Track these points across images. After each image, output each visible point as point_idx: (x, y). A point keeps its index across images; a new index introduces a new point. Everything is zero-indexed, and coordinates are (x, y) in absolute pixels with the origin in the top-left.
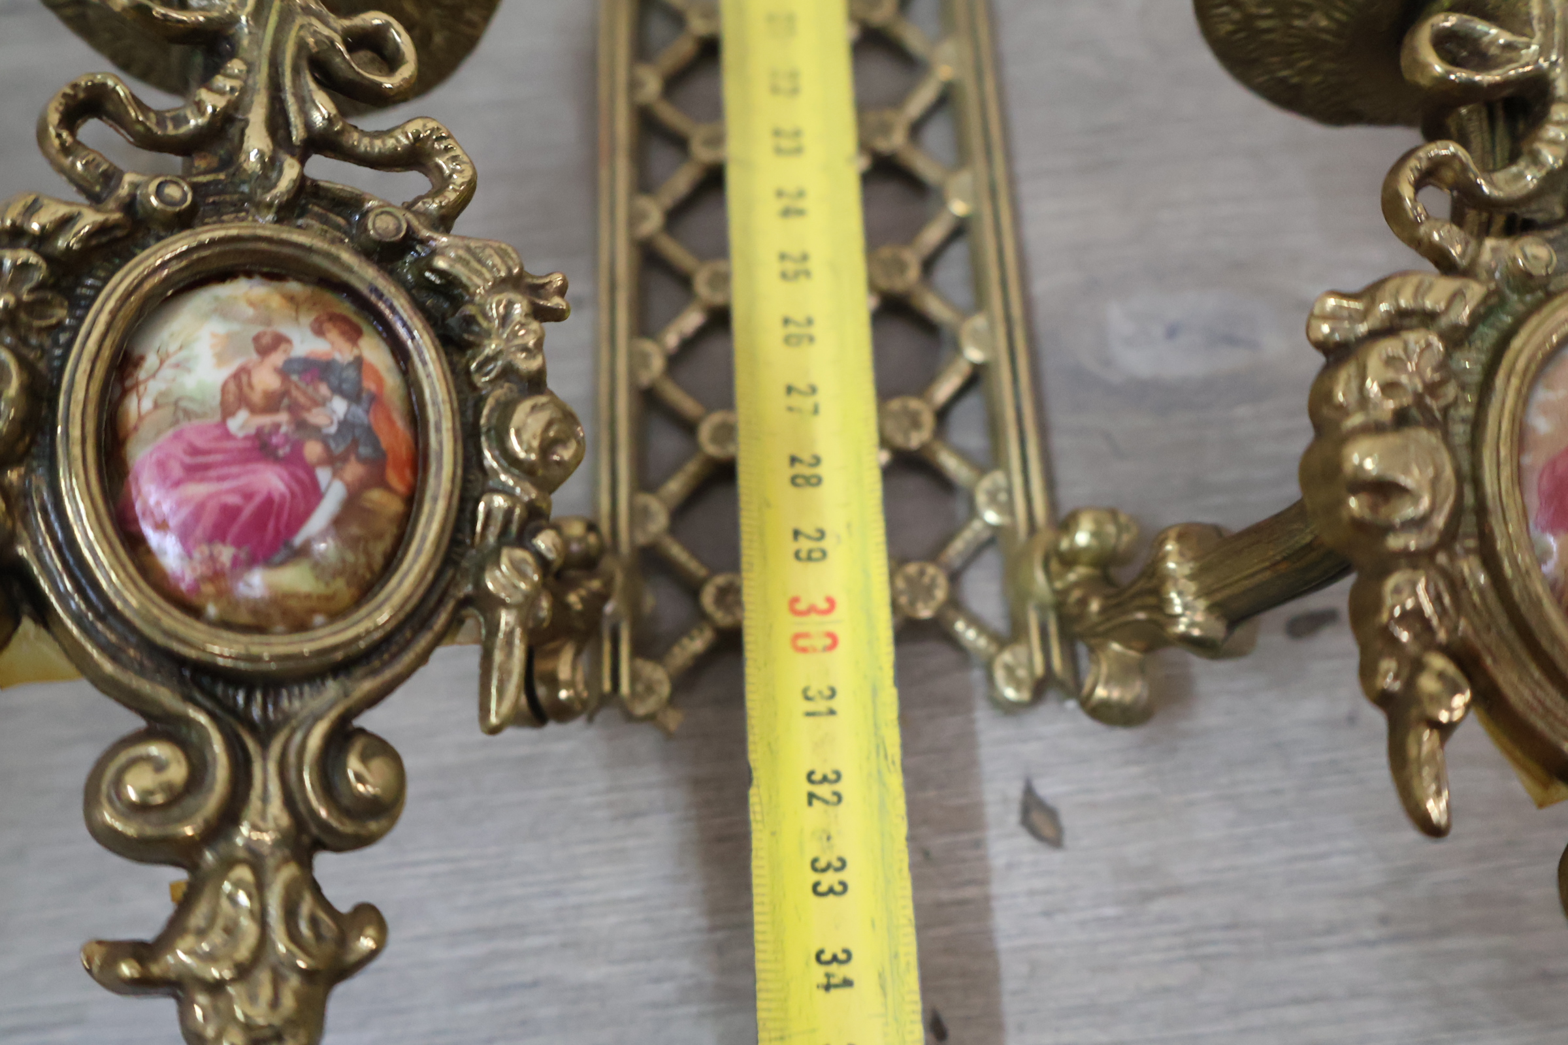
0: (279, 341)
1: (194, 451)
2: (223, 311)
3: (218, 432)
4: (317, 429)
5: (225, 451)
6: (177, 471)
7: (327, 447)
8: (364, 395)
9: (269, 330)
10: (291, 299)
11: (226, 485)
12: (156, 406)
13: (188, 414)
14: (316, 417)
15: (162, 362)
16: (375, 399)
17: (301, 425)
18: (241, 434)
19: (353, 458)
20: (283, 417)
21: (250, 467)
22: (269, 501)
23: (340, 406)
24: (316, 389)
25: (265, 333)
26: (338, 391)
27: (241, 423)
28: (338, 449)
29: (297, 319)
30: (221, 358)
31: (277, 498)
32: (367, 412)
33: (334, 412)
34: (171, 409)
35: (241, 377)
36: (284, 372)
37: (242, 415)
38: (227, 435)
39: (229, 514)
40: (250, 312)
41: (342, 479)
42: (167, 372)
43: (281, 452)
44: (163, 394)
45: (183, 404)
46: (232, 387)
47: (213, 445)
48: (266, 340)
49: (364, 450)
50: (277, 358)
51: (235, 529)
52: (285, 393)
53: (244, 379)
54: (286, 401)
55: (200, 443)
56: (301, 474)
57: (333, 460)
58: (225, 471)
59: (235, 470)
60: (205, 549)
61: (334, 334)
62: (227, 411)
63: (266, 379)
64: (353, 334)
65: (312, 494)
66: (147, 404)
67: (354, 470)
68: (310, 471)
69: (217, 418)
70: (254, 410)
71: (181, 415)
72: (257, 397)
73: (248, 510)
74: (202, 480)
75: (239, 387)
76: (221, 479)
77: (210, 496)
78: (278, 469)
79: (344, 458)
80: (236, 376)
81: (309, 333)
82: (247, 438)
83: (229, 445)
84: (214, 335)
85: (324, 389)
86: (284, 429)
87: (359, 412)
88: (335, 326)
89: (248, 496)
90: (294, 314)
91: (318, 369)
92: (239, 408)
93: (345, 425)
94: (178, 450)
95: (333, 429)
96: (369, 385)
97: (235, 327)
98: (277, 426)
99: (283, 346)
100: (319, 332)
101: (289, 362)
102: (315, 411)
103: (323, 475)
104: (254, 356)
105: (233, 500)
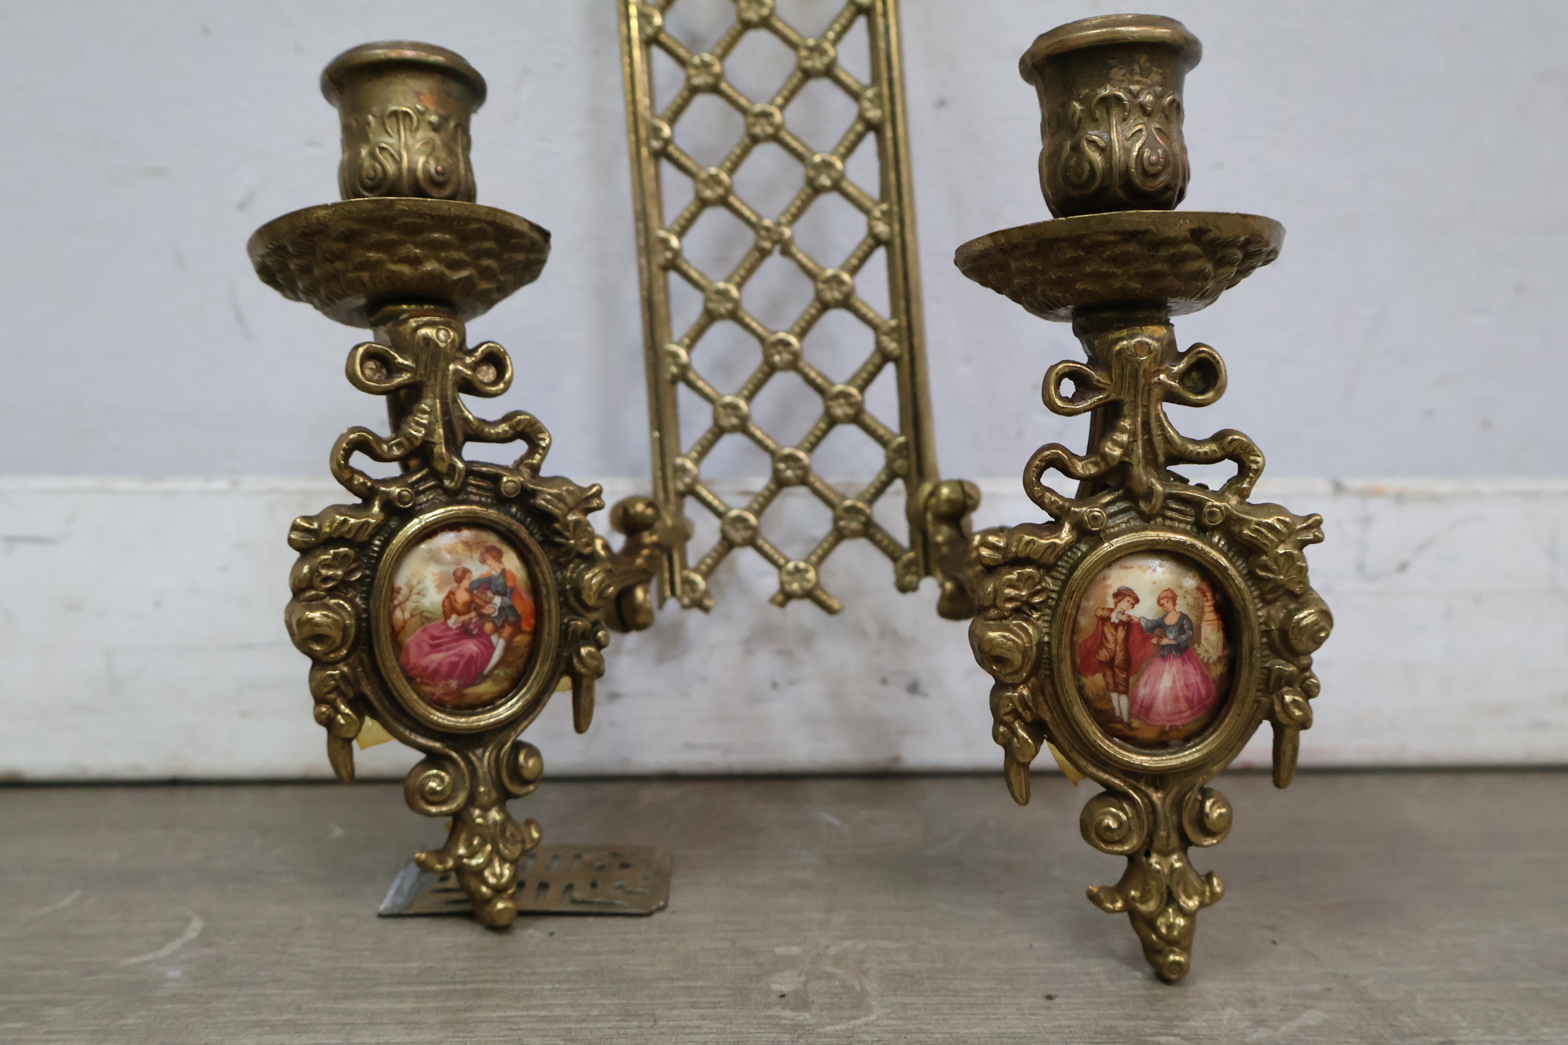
0: (466, 572)
1: (434, 638)
2: (434, 557)
3: (443, 627)
4: (489, 616)
5: (448, 636)
6: (427, 649)
7: (495, 624)
8: (508, 590)
9: (459, 567)
10: (467, 544)
11: (451, 652)
12: (412, 616)
13: (428, 619)
14: (488, 610)
15: (411, 592)
16: (514, 590)
17: (481, 616)
18: (454, 627)
19: (506, 625)
20: (473, 614)
21: (462, 642)
22: (471, 657)
23: (498, 600)
24: (486, 595)
25: (458, 569)
26: (496, 593)
27: (453, 621)
28: (499, 623)
29: (471, 557)
30: (439, 587)
31: (475, 655)
32: (510, 598)
33: (495, 604)
34: (419, 617)
35: (450, 596)
36: (469, 591)
37: (454, 617)
38: (448, 628)
39: (454, 665)
40: (448, 557)
41: (503, 637)
42: (414, 597)
43: (474, 632)
44: (414, 609)
45: (426, 614)
46: (447, 603)
47: (443, 634)
48: (459, 574)
49: (511, 619)
50: (466, 583)
51: (457, 673)
52: (472, 601)
53: (452, 596)
54: (473, 606)
55: (436, 634)
56: (484, 641)
57: (498, 630)
58: (449, 646)
59: (454, 645)
60: (444, 682)
61: (490, 561)
62: (447, 616)
63: (462, 597)
64: (498, 555)
65: (491, 648)
66: (407, 615)
67: (507, 630)
68: (488, 637)
69: (442, 620)
70: (459, 614)
71: (424, 620)
72: (459, 607)
73: (462, 663)
74: (439, 651)
75: (450, 602)
76: (448, 650)
77: (445, 658)
78: (474, 641)
79: (503, 626)
80: (448, 597)
81: (478, 563)
82: (457, 629)
83: (450, 633)
84: (434, 574)
85: (490, 594)
86: (474, 620)
87: (507, 600)
88: (490, 555)
89: (461, 657)
90: (469, 553)
91: (485, 584)
92: (452, 613)
93: (501, 609)
94: (426, 638)
95: (496, 614)
96: (510, 584)
97: (443, 568)
98: (471, 619)
99: (468, 575)
100: (483, 561)
101: (471, 584)
102: (487, 607)
103: (494, 638)
104: (456, 585)
105: (455, 659)
